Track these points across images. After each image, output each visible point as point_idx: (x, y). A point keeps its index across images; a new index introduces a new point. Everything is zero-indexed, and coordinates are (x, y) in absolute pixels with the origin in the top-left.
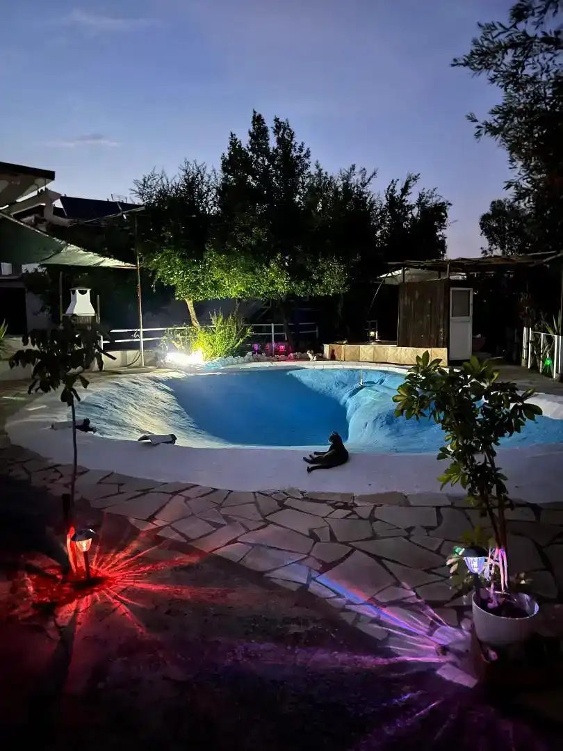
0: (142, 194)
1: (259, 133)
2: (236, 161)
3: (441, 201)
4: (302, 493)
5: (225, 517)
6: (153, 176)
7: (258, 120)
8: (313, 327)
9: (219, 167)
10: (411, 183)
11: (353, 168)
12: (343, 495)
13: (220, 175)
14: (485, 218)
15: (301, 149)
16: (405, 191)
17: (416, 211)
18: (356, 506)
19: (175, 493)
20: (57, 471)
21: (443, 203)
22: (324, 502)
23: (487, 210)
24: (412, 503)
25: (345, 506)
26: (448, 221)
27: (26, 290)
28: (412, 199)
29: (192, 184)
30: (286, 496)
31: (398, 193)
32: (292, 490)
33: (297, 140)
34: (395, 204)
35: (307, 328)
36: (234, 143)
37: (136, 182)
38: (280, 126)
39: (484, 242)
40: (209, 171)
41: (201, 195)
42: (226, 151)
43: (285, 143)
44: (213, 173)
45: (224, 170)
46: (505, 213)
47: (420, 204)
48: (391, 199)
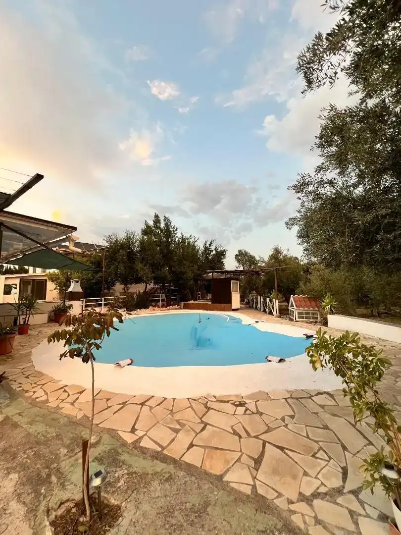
0: (108, 241)
1: (157, 220)
2: (147, 231)
3: (224, 249)
4: (215, 397)
5: (178, 422)
6: (113, 235)
7: (157, 216)
8: (176, 296)
9: (140, 232)
10: (212, 242)
11: (191, 236)
12: (237, 396)
13: (140, 235)
14: (236, 255)
15: (174, 228)
16: (210, 245)
17: (214, 252)
18: (246, 403)
19: (142, 404)
20: (65, 391)
21: (224, 250)
22: (228, 402)
23: (237, 253)
24: (272, 398)
25: (241, 405)
26: (226, 256)
27: (48, 280)
28: (213, 248)
29: (129, 238)
30: (207, 400)
31: (208, 245)
32: (208, 395)
33: (173, 224)
34: (207, 250)
35: (174, 296)
36: (146, 224)
37: (105, 236)
38: (166, 219)
39: (237, 264)
40: (136, 234)
41: (133, 243)
42: (144, 227)
43: (168, 226)
44: (138, 235)
45: (142, 234)
46: (243, 254)
47: (216, 249)
48: (206, 248)
